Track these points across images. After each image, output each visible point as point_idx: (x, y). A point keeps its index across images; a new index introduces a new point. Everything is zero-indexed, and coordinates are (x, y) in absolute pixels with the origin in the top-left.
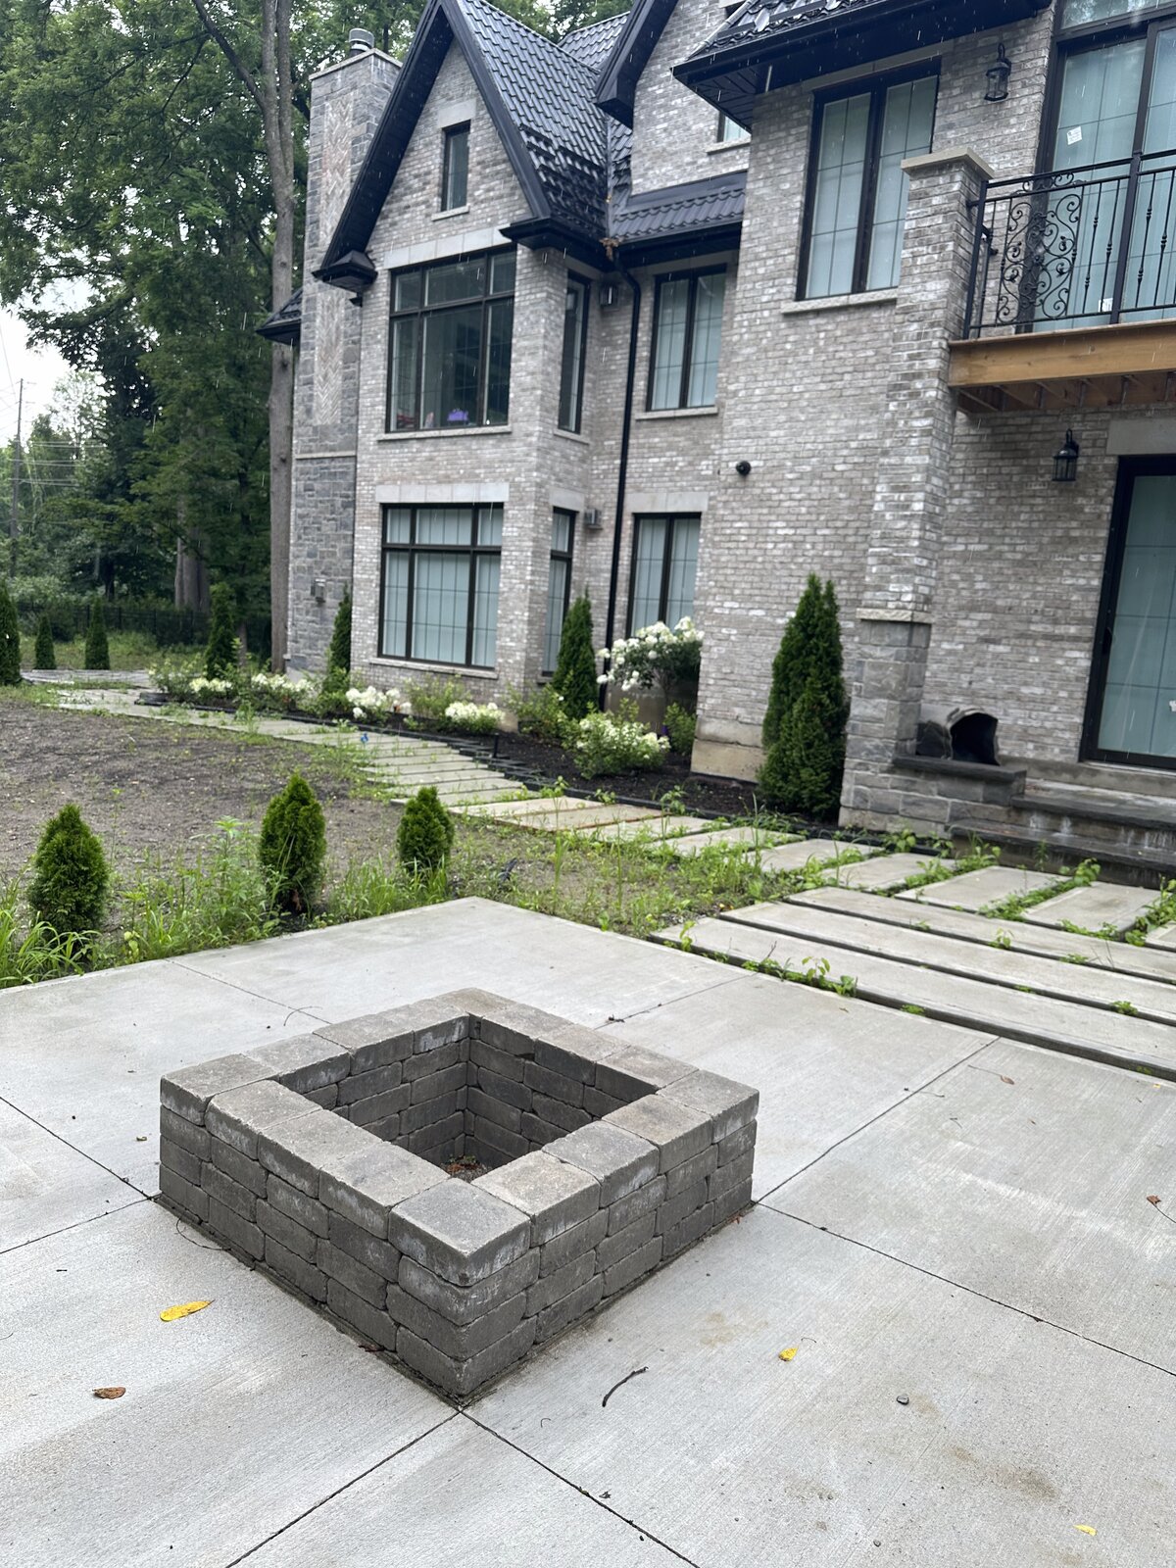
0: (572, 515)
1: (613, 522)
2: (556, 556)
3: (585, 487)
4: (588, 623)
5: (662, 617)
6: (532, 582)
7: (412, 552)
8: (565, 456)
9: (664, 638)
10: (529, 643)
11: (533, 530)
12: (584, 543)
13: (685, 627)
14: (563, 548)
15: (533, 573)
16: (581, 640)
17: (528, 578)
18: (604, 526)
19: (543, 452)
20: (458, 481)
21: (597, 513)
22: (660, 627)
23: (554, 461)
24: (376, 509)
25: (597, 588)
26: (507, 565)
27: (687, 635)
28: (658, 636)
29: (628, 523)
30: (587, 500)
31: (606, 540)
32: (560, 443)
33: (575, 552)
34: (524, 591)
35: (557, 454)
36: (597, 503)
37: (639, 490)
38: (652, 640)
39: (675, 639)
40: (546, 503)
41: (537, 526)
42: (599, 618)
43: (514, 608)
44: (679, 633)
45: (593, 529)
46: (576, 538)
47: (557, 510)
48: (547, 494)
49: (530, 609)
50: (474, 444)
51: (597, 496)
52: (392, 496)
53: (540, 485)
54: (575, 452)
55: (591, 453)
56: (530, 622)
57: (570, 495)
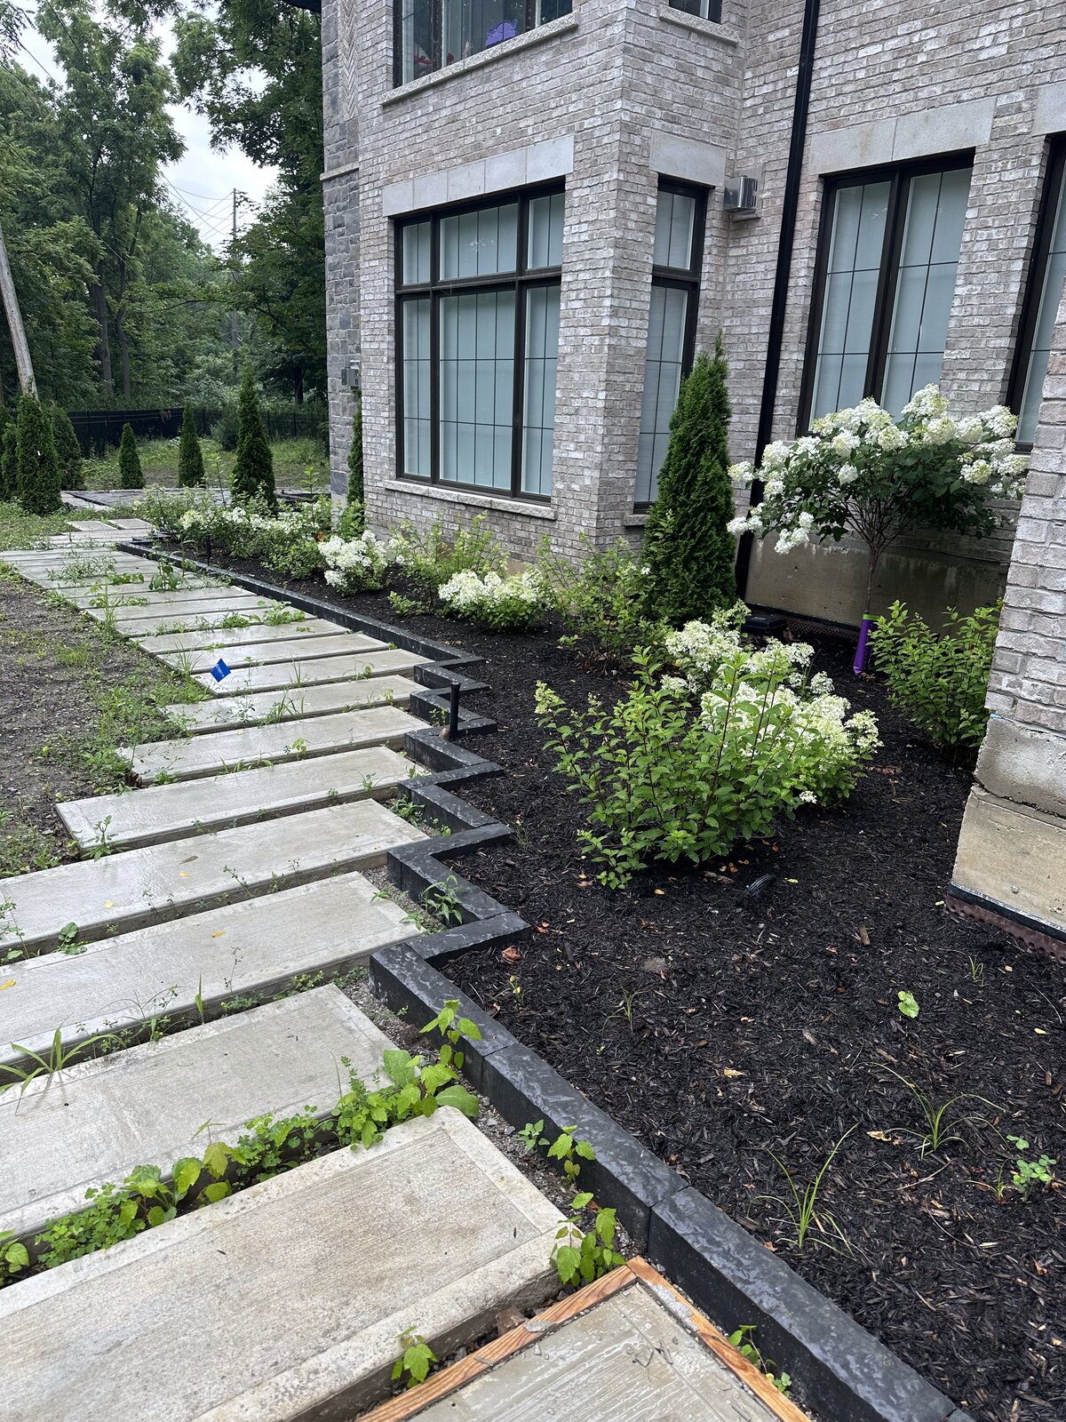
0: (699, 193)
1: (780, 202)
2: (663, 278)
3: (726, 136)
4: (718, 407)
5: (873, 388)
6: (613, 331)
7: (434, 296)
8: (685, 69)
9: (876, 435)
10: (608, 453)
11: (614, 224)
12: (723, 251)
13: (928, 407)
14: (680, 260)
15: (615, 313)
16: (702, 443)
17: (606, 322)
18: (761, 210)
19: (638, 55)
20: (493, 151)
21: (750, 185)
22: (868, 410)
23: (661, 77)
24: (384, 228)
25: (744, 339)
26: (571, 301)
27: (934, 425)
28: (862, 431)
29: (810, 196)
30: (731, 164)
31: (766, 240)
32: (675, 39)
33: (705, 269)
34: (599, 349)
35: (666, 62)
36: (750, 167)
37: (835, 125)
38: (846, 441)
39: (901, 438)
40: (642, 167)
41: (623, 215)
42: (743, 398)
43: (582, 385)
44: (912, 423)
45: (740, 220)
46: (708, 242)
47: (668, 184)
48: (645, 147)
49: (609, 385)
50: (516, 70)
51: (751, 153)
52: (403, 200)
53: (629, 129)
54: (707, 59)
55: (740, 64)
56: (609, 411)
57: (696, 151)
